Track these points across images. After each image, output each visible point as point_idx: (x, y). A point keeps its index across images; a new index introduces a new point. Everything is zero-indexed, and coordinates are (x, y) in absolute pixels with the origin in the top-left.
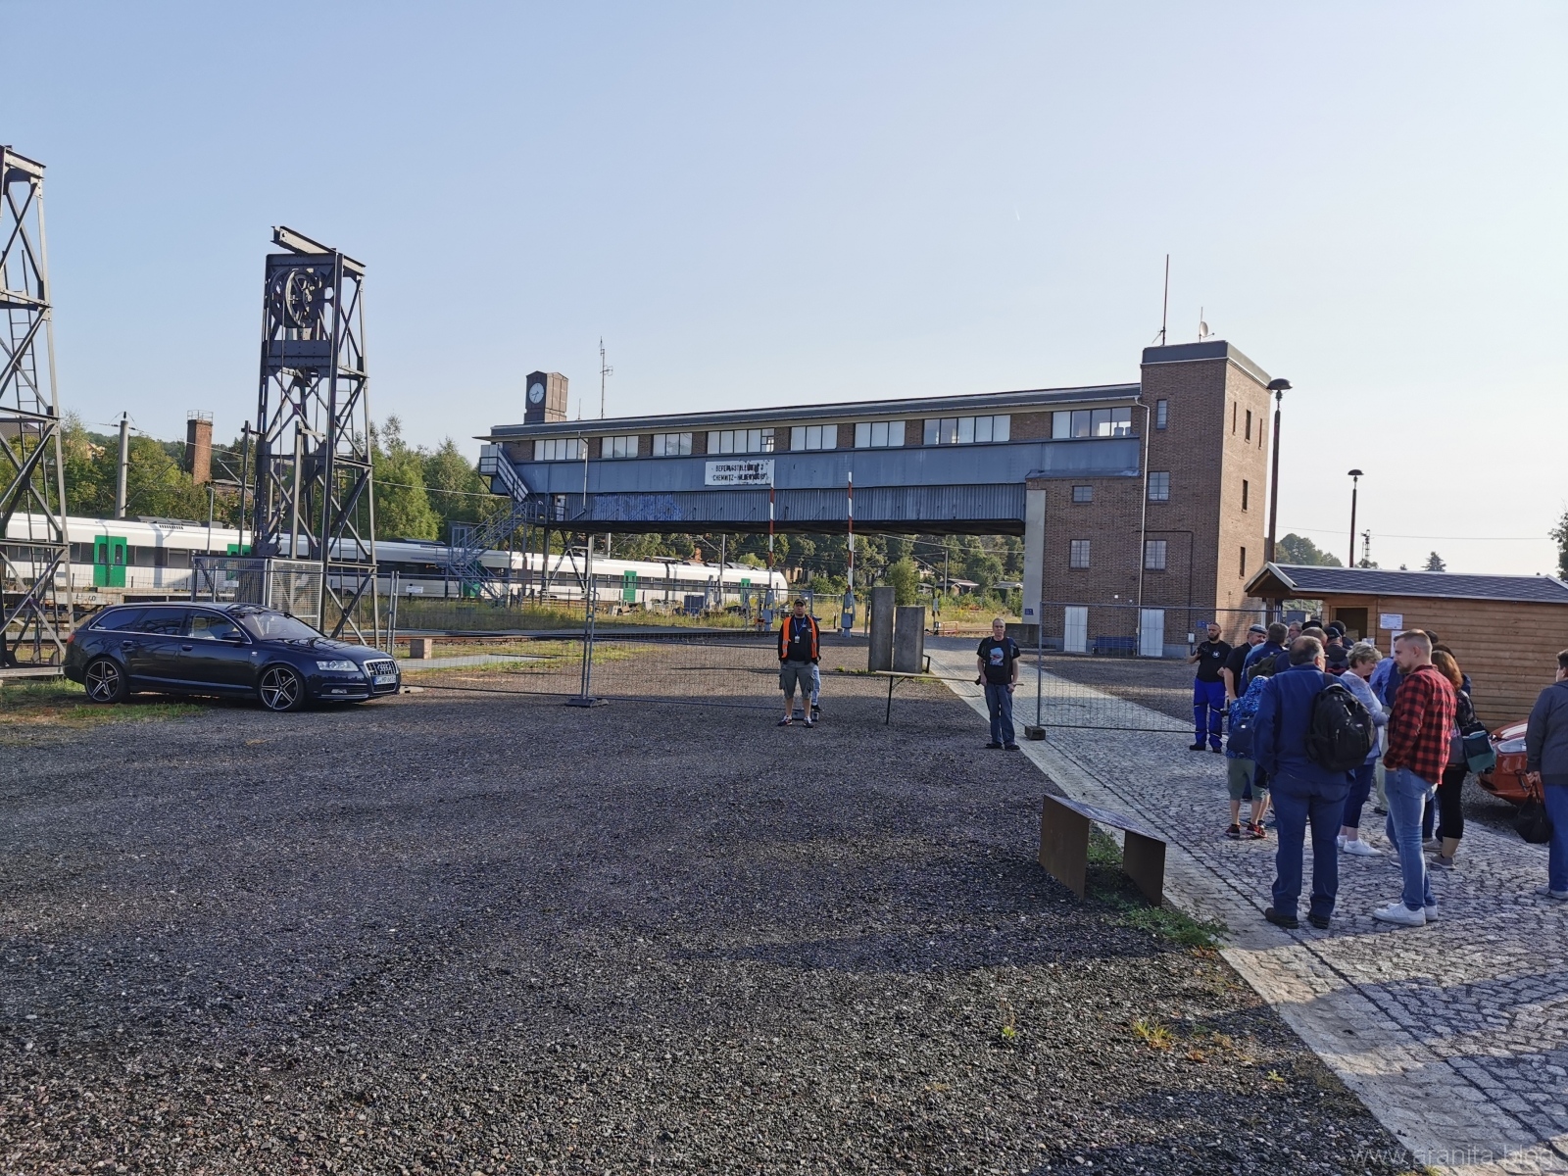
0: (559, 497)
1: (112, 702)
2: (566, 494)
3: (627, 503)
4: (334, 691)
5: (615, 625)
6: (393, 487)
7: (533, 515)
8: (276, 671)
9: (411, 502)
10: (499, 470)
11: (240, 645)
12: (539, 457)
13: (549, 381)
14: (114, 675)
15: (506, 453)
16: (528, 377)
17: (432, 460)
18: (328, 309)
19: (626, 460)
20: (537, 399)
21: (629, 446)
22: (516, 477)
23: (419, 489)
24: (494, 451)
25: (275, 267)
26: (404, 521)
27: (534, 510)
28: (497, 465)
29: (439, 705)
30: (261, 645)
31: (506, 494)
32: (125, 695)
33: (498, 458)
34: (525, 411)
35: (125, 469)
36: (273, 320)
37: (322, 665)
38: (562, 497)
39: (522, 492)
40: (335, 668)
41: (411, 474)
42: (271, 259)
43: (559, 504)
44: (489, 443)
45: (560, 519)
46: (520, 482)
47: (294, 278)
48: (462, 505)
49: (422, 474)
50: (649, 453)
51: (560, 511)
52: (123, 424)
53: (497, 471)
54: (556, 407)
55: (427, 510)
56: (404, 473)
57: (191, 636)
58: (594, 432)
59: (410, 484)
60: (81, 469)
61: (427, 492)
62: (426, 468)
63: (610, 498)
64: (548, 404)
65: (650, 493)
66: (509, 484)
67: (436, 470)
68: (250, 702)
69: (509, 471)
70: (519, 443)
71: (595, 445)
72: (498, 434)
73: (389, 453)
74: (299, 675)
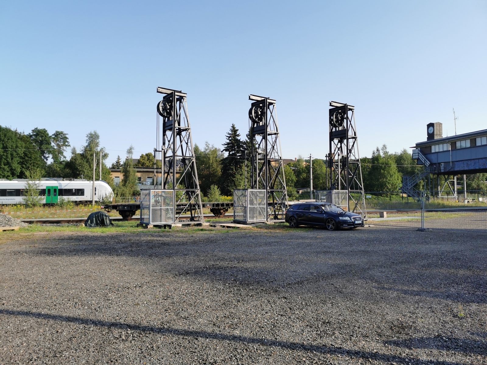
0: (442, 164)
1: (294, 228)
2: (444, 163)
3: (467, 164)
4: (344, 225)
5: (464, 207)
6: (385, 166)
7: (432, 171)
8: (330, 220)
9: (391, 170)
10: (419, 157)
11: (321, 213)
12: (433, 151)
13: (435, 125)
14: (295, 221)
15: (421, 151)
16: (427, 125)
17: (399, 156)
18: (345, 120)
19: (466, 148)
20: (431, 132)
21: (467, 144)
22: (425, 159)
23: (394, 166)
24: (417, 151)
25: (331, 112)
26: (389, 176)
27: (432, 169)
28: (418, 155)
29: (376, 230)
30: (326, 213)
31: (422, 165)
32: (297, 226)
33: (418, 153)
34: (427, 136)
35: (311, 169)
36: (332, 127)
37: (341, 218)
38: (443, 164)
39: (428, 163)
40: (344, 219)
41: (391, 162)
42: (330, 110)
43: (442, 166)
44: (415, 149)
45: (442, 171)
46: (427, 160)
47: (335, 114)
48: (409, 169)
49: (395, 161)
50: (474, 145)
51: (442, 168)
52: (310, 157)
53: (419, 158)
54: (438, 133)
55: (397, 172)
56: (388, 161)
57: (311, 211)
58: (453, 141)
59: (391, 164)
60: (302, 169)
61: (397, 167)
62: (396, 159)
63: (460, 162)
64: (435, 133)
65: (476, 159)
66: (423, 161)
67: (399, 159)
68: (324, 228)
69: (423, 157)
70: (426, 147)
71: (453, 144)
72: (418, 145)
73: (384, 156)
74: (335, 221)
